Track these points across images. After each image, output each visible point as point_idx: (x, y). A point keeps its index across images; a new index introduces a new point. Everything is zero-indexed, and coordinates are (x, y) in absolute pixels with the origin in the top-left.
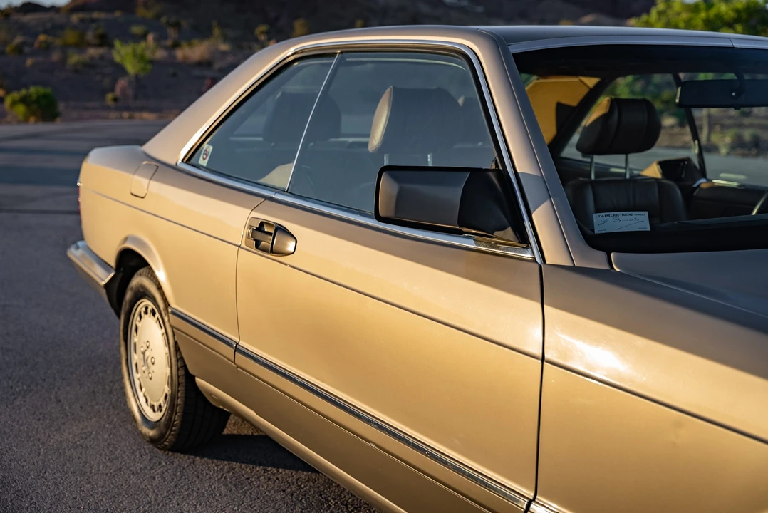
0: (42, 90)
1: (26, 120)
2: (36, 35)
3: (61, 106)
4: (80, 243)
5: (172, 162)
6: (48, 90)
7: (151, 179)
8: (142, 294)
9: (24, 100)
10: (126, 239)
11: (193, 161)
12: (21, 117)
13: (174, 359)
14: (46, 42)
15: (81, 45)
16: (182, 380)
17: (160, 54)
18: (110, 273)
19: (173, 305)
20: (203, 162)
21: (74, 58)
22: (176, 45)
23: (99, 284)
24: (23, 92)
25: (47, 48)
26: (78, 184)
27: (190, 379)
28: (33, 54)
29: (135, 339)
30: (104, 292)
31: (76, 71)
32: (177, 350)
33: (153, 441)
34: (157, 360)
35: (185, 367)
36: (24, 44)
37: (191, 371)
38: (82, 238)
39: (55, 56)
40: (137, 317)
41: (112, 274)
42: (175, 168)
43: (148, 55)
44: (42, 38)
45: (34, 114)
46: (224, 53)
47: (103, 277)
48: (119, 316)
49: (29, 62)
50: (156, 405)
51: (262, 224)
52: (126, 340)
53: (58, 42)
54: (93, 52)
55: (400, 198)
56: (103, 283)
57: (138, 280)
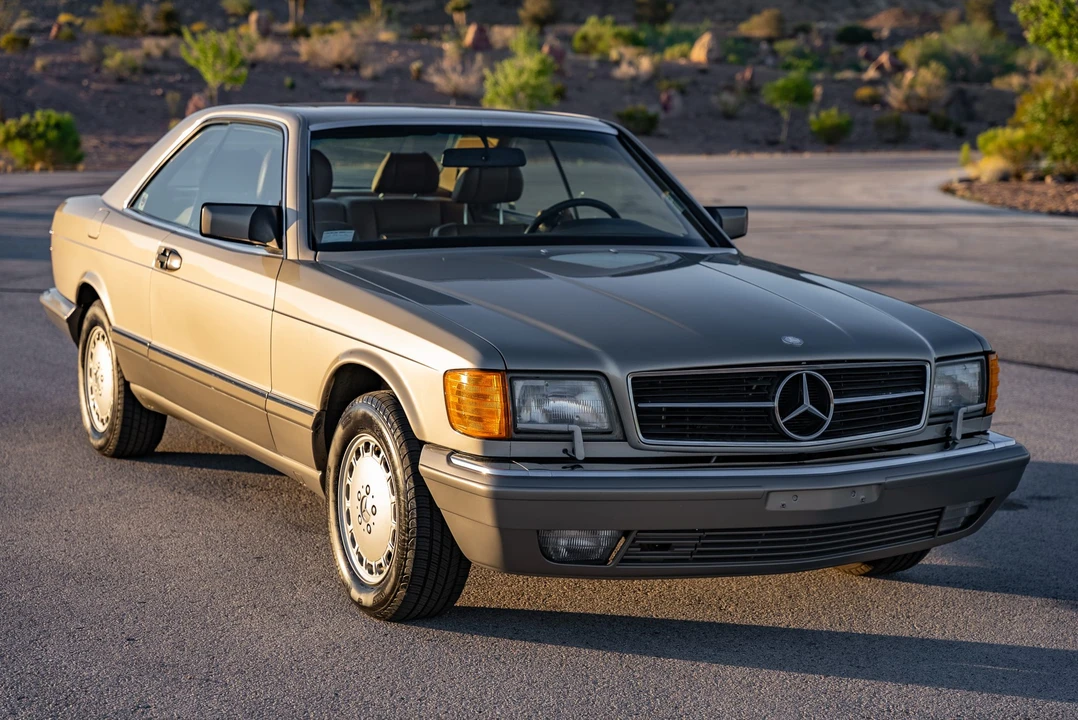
0: (55, 116)
1: (28, 167)
2: (53, 14)
3: (89, 142)
4: (52, 290)
5: (120, 208)
6: (67, 116)
7: (103, 222)
8: (96, 322)
9: (23, 134)
10: (85, 274)
11: (135, 207)
12: (19, 162)
13: (115, 372)
14: (70, 24)
15: (130, 32)
16: (122, 389)
17: (266, 49)
18: (71, 308)
19: (113, 324)
20: (140, 206)
21: (115, 59)
22: (302, 33)
23: (62, 319)
24: (25, 119)
25: (74, 37)
26: (51, 232)
27: (126, 384)
28: (46, 49)
29: (91, 364)
30: (66, 325)
31: (120, 80)
32: (118, 364)
33: (101, 449)
34: (105, 378)
35: (123, 377)
36: (32, 30)
37: (127, 379)
38: (54, 286)
39: (85, 52)
40: (92, 344)
41: (73, 309)
42: (121, 213)
43: (243, 53)
44: (63, 18)
45: (40, 155)
46: (382, 46)
47: (66, 312)
48: (78, 345)
49: (39, 63)
50: (104, 418)
51: (165, 251)
52: (83, 367)
53: (91, 26)
54: (151, 45)
55: (213, 223)
56: (66, 318)
57: (94, 310)
